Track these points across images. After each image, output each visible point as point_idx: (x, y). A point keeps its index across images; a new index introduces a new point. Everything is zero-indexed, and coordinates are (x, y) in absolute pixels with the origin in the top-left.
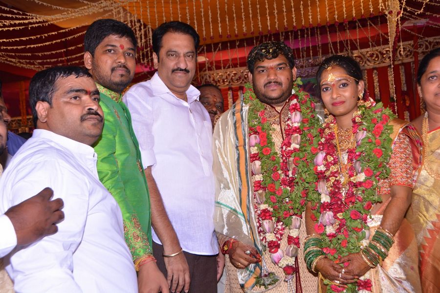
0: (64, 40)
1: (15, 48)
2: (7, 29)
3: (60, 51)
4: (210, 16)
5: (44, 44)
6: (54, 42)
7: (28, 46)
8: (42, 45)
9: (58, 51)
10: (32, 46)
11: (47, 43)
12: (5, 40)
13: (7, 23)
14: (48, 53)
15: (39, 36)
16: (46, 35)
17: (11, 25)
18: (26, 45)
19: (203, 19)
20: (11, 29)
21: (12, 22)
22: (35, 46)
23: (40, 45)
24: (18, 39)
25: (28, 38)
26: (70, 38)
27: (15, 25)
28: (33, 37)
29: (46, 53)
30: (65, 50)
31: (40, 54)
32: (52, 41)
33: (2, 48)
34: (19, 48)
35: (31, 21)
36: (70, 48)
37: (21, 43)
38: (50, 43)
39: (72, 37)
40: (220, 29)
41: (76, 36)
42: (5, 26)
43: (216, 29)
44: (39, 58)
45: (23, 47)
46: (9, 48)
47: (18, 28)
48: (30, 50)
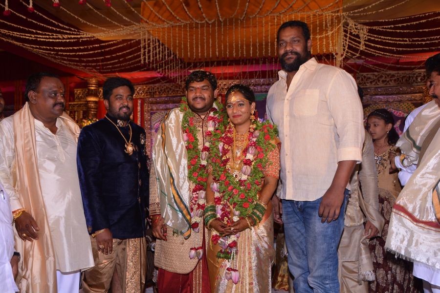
0: (103, 50)
1: (68, 54)
2: (65, 40)
3: (99, 58)
4: (211, 43)
5: (89, 53)
6: (96, 51)
7: (78, 53)
10: (80, 53)
11: (91, 52)
12: (62, 48)
13: (66, 36)
14: (91, 59)
15: (86, 47)
16: (91, 46)
17: (68, 38)
19: (205, 44)
20: (68, 41)
21: (69, 36)
22: (82, 53)
23: (86, 53)
24: (71, 48)
25: (78, 48)
26: (107, 49)
27: (71, 38)
28: (82, 47)
29: (89, 59)
30: (103, 58)
31: (85, 59)
32: (95, 51)
33: (59, 53)
34: (71, 54)
35: (82, 36)
36: (107, 57)
37: (73, 51)
38: (93, 52)
39: (109, 49)
40: (217, 53)
41: (112, 48)
42: (64, 39)
43: (214, 52)
44: (84, 62)
45: (74, 53)
46: (64, 53)
47: (73, 40)
48: (79, 56)
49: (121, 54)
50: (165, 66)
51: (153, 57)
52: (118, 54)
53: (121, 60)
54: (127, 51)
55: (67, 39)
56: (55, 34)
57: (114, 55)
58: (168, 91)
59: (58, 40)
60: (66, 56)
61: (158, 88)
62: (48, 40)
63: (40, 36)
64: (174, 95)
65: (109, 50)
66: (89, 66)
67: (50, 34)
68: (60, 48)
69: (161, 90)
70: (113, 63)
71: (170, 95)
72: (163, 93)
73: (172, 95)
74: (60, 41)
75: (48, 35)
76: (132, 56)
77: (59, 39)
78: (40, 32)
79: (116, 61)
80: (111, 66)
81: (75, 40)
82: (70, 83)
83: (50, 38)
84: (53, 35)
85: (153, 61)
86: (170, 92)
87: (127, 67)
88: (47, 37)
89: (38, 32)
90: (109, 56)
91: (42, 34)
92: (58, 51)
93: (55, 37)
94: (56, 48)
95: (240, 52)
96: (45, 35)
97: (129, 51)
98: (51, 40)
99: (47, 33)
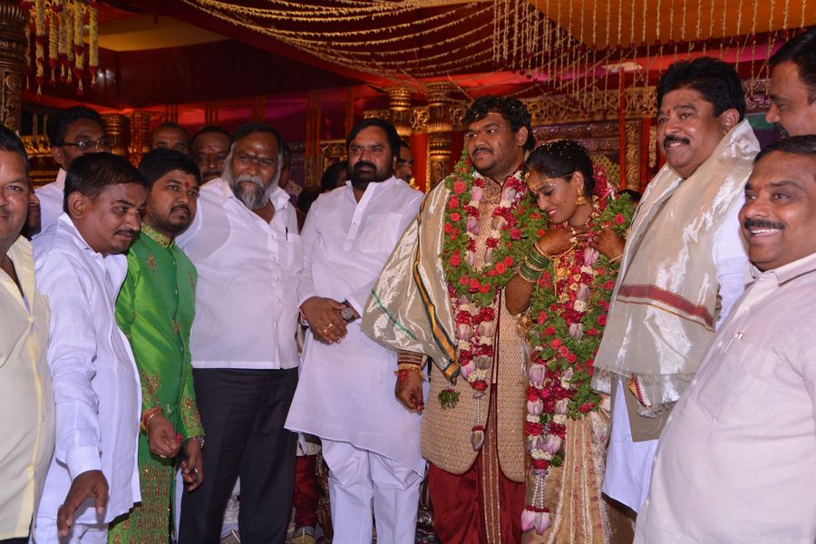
0: (418, 34)
1: (350, 44)
2: (343, 18)
3: (410, 50)
4: (645, 9)
5: (390, 40)
6: (405, 37)
7: (368, 43)
8: (387, 41)
9: (408, 51)
10: (373, 43)
11: (394, 39)
12: (338, 34)
13: (345, 11)
14: (394, 53)
15: (384, 29)
16: (394, 27)
17: (350, 14)
18: (365, 41)
19: (633, 13)
20: (349, 18)
21: (351, 10)
22: (377, 42)
23: (384, 41)
24: (355, 33)
25: (369, 32)
26: (427, 32)
27: (355, 14)
28: (375, 31)
29: (391, 53)
30: (418, 49)
31: (382, 54)
32: (402, 36)
33: (333, 44)
34: (355, 44)
35: (376, 8)
36: (425, 47)
37: (359, 38)
38: (398, 39)
39: (430, 31)
40: (658, 30)
41: (436, 29)
42: (341, 15)
43: (651, 30)
44: (379, 59)
45: (360, 43)
46: (342, 44)
47: (358, 18)
48: (370, 48)
49: (454, 39)
50: (546, 61)
51: (519, 44)
52: (448, 41)
53: (454, 52)
54: (467, 34)
55: (347, 16)
56: (323, 8)
57: (439, 44)
58: (557, 113)
59: (330, 19)
60: (346, 48)
61: (535, 106)
62: (312, 19)
63: (297, 13)
64: (570, 120)
65: (429, 34)
66: (391, 67)
67: (316, 8)
68: (333, 35)
69: (542, 112)
70: (438, 59)
71: (561, 122)
72: (546, 116)
73: (566, 120)
74: (334, 19)
75: (313, 10)
76: (478, 42)
77: (332, 15)
78: (297, 5)
79: (445, 54)
80: (434, 66)
81: (362, 17)
82: (356, 99)
83: (315, 16)
84: (322, 10)
85: (519, 52)
86: (562, 115)
87: (467, 67)
88: (311, 13)
89: (294, 5)
90: (430, 46)
91: (300, 10)
92: (331, 39)
93: (324, 13)
94: (326, 34)
95: (712, 25)
96: (307, 9)
97: (470, 33)
98: (317, 20)
99: (310, 7)
